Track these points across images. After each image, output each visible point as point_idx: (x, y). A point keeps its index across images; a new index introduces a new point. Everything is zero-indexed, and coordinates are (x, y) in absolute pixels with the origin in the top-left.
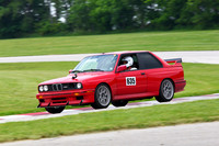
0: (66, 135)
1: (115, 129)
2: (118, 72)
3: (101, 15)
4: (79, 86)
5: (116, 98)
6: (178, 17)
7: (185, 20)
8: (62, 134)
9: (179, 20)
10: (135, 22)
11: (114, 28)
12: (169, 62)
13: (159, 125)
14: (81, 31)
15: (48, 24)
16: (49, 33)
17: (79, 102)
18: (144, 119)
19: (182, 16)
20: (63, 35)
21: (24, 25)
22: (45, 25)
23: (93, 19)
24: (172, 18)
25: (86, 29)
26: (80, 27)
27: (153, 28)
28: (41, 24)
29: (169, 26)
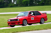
0: (19, 32)
1: (31, 31)
2: (29, 16)
3: (25, 2)
4: (18, 20)
5: (29, 23)
6: (45, 2)
7: (47, 3)
8: (18, 32)
9: (45, 3)
10: (34, 4)
11: (28, 5)
12: (43, 13)
13: (43, 29)
14: (20, 6)
15: (11, 4)
16: (11, 7)
17: (18, 24)
18: (39, 28)
19: (46, 2)
20: (15, 7)
21: (5, 5)
22: (11, 5)
23: (23, 3)
24: (44, 2)
25: (21, 5)
26: (20, 5)
27: (39, 5)
28: (9, 4)
29: (43, 4)
